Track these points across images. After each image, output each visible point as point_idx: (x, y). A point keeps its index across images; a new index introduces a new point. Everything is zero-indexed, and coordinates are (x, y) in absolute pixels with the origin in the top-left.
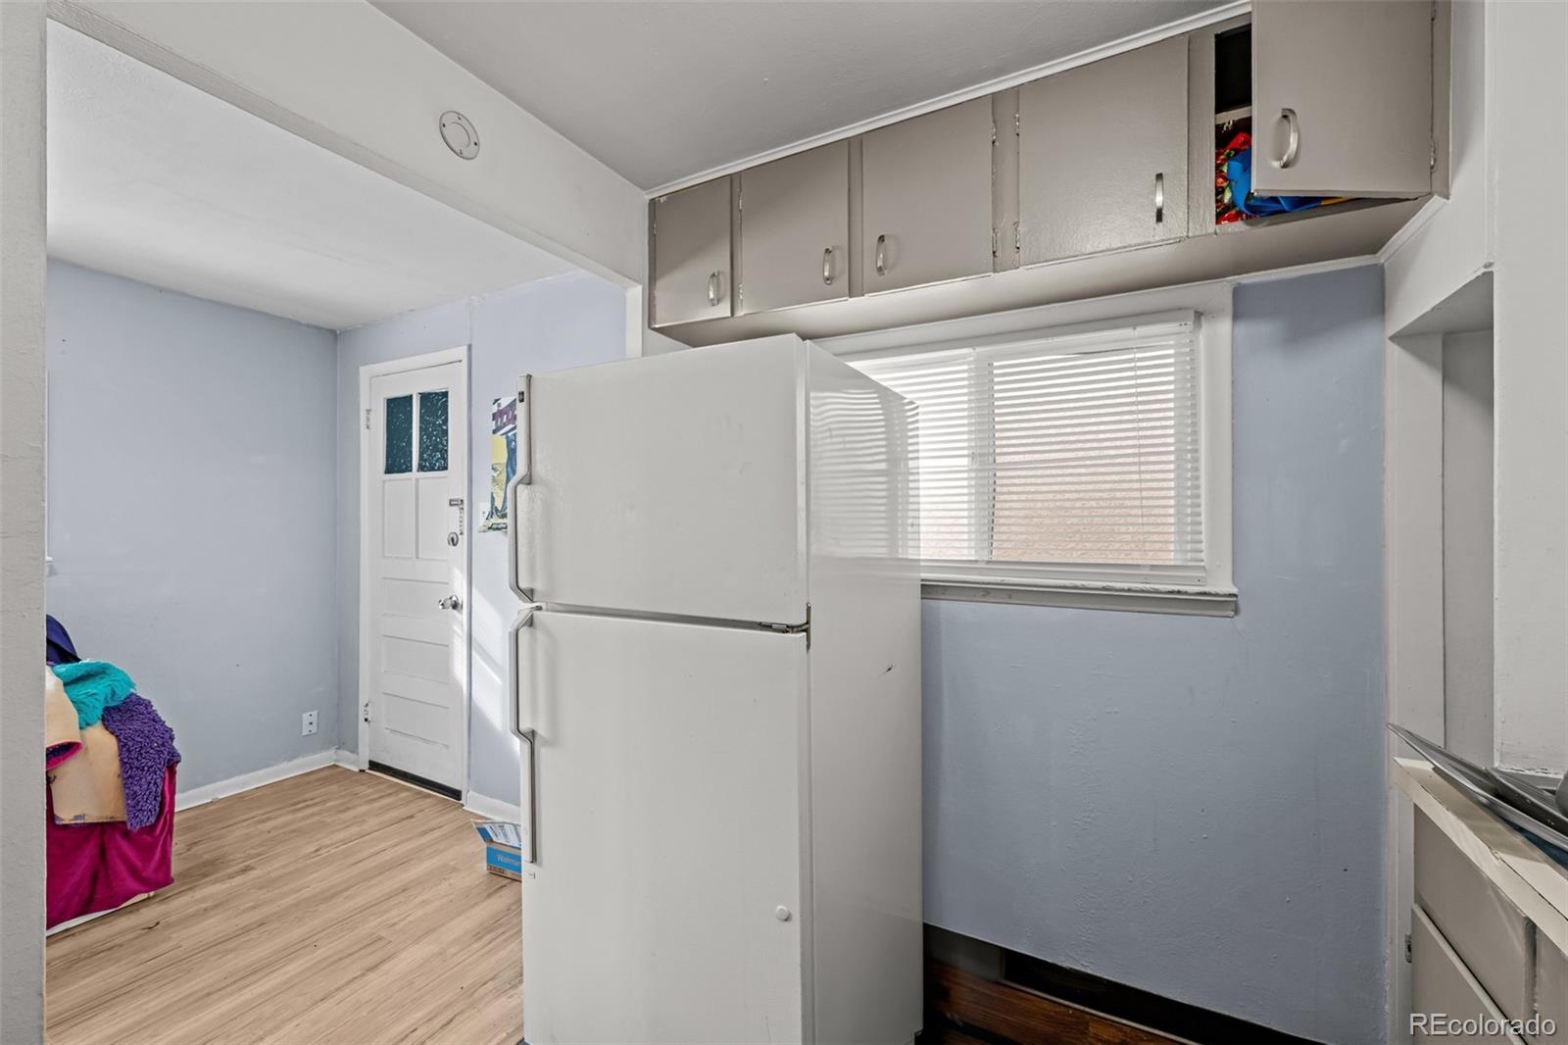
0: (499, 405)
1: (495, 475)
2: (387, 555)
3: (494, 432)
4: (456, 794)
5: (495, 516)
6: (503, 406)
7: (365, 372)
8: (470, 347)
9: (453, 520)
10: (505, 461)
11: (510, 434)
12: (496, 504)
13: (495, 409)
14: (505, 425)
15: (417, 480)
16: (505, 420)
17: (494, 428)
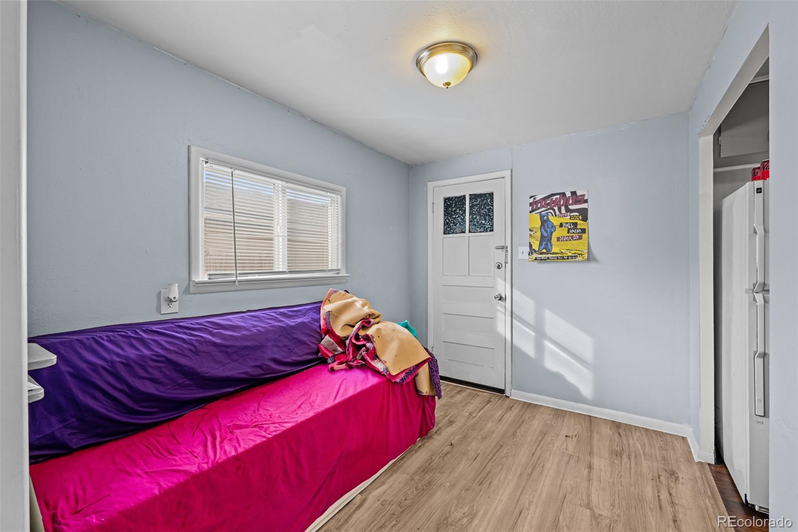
0: (535, 199)
1: (532, 233)
2: (444, 274)
3: (531, 212)
4: (502, 391)
5: (534, 253)
6: (537, 199)
7: (431, 185)
8: (512, 170)
9: (500, 256)
10: (539, 226)
11: (542, 213)
12: (533, 247)
13: (531, 200)
14: (539, 208)
15: (469, 237)
16: (539, 206)
17: (531, 210)
